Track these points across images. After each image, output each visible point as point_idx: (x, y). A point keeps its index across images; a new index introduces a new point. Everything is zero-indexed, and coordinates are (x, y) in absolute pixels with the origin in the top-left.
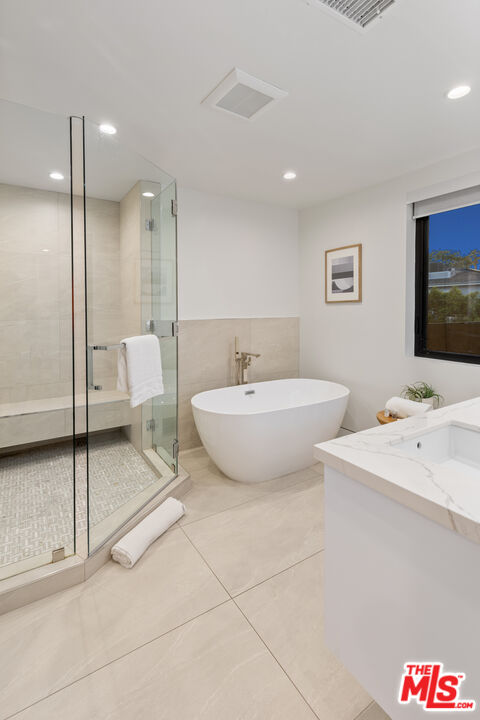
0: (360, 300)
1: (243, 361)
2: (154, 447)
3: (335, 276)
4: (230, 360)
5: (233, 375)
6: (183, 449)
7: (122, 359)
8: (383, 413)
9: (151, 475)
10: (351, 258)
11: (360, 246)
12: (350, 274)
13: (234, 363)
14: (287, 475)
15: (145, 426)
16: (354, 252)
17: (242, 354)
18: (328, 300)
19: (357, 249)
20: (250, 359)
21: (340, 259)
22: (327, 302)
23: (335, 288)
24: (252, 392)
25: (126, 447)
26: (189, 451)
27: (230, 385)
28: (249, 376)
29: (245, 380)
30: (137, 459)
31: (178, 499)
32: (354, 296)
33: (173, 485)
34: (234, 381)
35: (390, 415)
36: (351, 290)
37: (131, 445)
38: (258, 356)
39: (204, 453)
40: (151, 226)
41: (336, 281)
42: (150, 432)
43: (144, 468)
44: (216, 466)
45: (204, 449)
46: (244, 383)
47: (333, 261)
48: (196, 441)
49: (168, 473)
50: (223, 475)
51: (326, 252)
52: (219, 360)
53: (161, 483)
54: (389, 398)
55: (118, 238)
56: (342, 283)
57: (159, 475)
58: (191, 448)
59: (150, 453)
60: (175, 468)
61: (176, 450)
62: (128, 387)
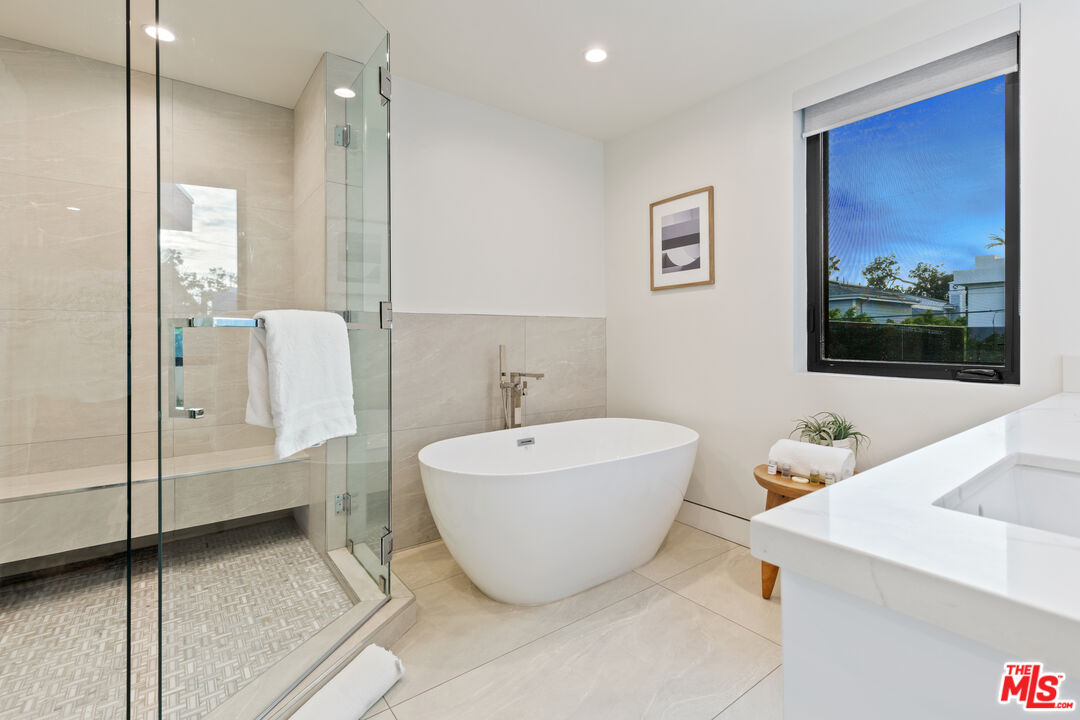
0: (711, 281)
1: (514, 390)
2: (350, 545)
3: (667, 244)
4: (490, 387)
5: (497, 410)
6: (401, 549)
7: (259, 353)
8: (764, 468)
9: (339, 599)
10: (695, 212)
11: (711, 190)
12: (694, 239)
13: (497, 392)
14: (596, 587)
15: (333, 507)
16: (702, 201)
17: (513, 375)
18: (656, 285)
19: (706, 195)
20: (525, 384)
21: (676, 215)
22: (654, 289)
23: (667, 264)
24: (530, 441)
25: (297, 548)
26: (416, 550)
27: (491, 429)
28: (524, 415)
29: (516, 422)
30: (316, 568)
31: (387, 649)
32: (701, 274)
33: (380, 619)
34: (498, 422)
35: (779, 473)
36: (696, 265)
37: (307, 542)
38: (539, 376)
39: (445, 552)
40: (346, 139)
41: (669, 252)
42: (342, 518)
43: (327, 585)
44: (466, 576)
45: (444, 545)
46: (514, 426)
47: (664, 219)
48: (428, 532)
49: (372, 594)
50: (478, 592)
51: (652, 206)
52: (471, 388)
53: (356, 614)
54: (774, 442)
55: (290, 172)
56: (681, 256)
57: (355, 600)
58: (419, 543)
59: (341, 558)
60: (385, 584)
61: (386, 548)
62: (271, 413)
